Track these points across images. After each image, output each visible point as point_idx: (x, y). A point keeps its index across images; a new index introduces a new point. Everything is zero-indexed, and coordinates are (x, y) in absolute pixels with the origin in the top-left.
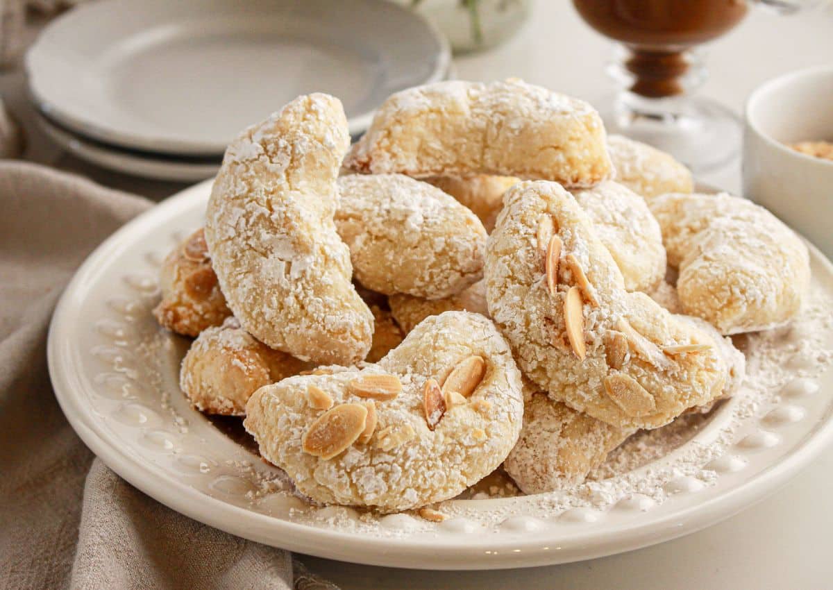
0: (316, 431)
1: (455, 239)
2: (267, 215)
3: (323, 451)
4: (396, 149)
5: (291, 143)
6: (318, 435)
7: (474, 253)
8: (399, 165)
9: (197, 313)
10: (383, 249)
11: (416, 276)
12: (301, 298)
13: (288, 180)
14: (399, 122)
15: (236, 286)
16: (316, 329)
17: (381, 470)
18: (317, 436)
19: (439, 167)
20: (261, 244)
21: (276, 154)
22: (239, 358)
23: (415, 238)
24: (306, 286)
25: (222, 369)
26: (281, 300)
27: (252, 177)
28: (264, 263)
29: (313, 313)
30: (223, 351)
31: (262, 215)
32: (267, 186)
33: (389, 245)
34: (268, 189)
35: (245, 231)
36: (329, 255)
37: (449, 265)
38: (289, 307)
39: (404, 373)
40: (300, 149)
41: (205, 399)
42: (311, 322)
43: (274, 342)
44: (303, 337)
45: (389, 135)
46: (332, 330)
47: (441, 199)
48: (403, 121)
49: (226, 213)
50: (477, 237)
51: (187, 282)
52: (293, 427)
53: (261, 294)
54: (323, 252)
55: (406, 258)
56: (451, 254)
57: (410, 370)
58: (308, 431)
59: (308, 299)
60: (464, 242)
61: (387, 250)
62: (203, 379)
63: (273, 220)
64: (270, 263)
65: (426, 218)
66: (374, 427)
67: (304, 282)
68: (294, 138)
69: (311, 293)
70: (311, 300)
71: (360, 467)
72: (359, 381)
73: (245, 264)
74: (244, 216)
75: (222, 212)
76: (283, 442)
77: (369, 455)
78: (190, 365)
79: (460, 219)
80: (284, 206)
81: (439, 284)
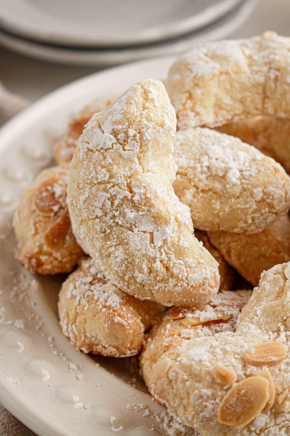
0: (228, 405)
1: (270, 189)
2: (130, 197)
3: (237, 421)
4: (198, 108)
5: (138, 131)
6: (230, 407)
7: (286, 198)
8: (201, 121)
9: (56, 259)
10: (210, 200)
11: (240, 220)
12: (165, 262)
13: (140, 163)
14: (197, 85)
15: (109, 256)
16: (182, 286)
17: (283, 426)
18: (229, 409)
19: (230, 117)
20: (127, 221)
21: (127, 142)
22: (119, 315)
23: (237, 190)
24: (167, 251)
25: (106, 325)
26: (150, 266)
27: (110, 164)
28: (131, 237)
29: (178, 274)
30: (104, 310)
31: (126, 197)
32: (125, 171)
33: (215, 197)
34: (126, 175)
35: (111, 211)
36: (181, 222)
37: (267, 209)
38: (157, 271)
39: (278, 331)
40: (147, 136)
41: (88, 345)
42: (177, 281)
43: (143, 296)
44: (170, 292)
45: (191, 97)
46: (194, 286)
47: (246, 150)
48: (201, 85)
49: (91, 197)
50: (285, 184)
51: (47, 237)
52: (206, 401)
53: (132, 263)
54: (176, 219)
55: (231, 207)
56: (268, 201)
57: (282, 328)
58: (221, 405)
59: (172, 262)
60: (277, 190)
61: (214, 201)
62: (87, 330)
63: (136, 202)
64: (137, 237)
65: (241, 171)
66: (274, 393)
67: (166, 248)
68: (140, 127)
69: (173, 257)
70: (174, 263)
71: (266, 429)
72: (252, 352)
73: (114, 238)
74: (108, 199)
75: (87, 195)
76: (198, 414)
77: (273, 416)
78: (71, 318)
79: (269, 169)
80: (143, 188)
81: (259, 224)
